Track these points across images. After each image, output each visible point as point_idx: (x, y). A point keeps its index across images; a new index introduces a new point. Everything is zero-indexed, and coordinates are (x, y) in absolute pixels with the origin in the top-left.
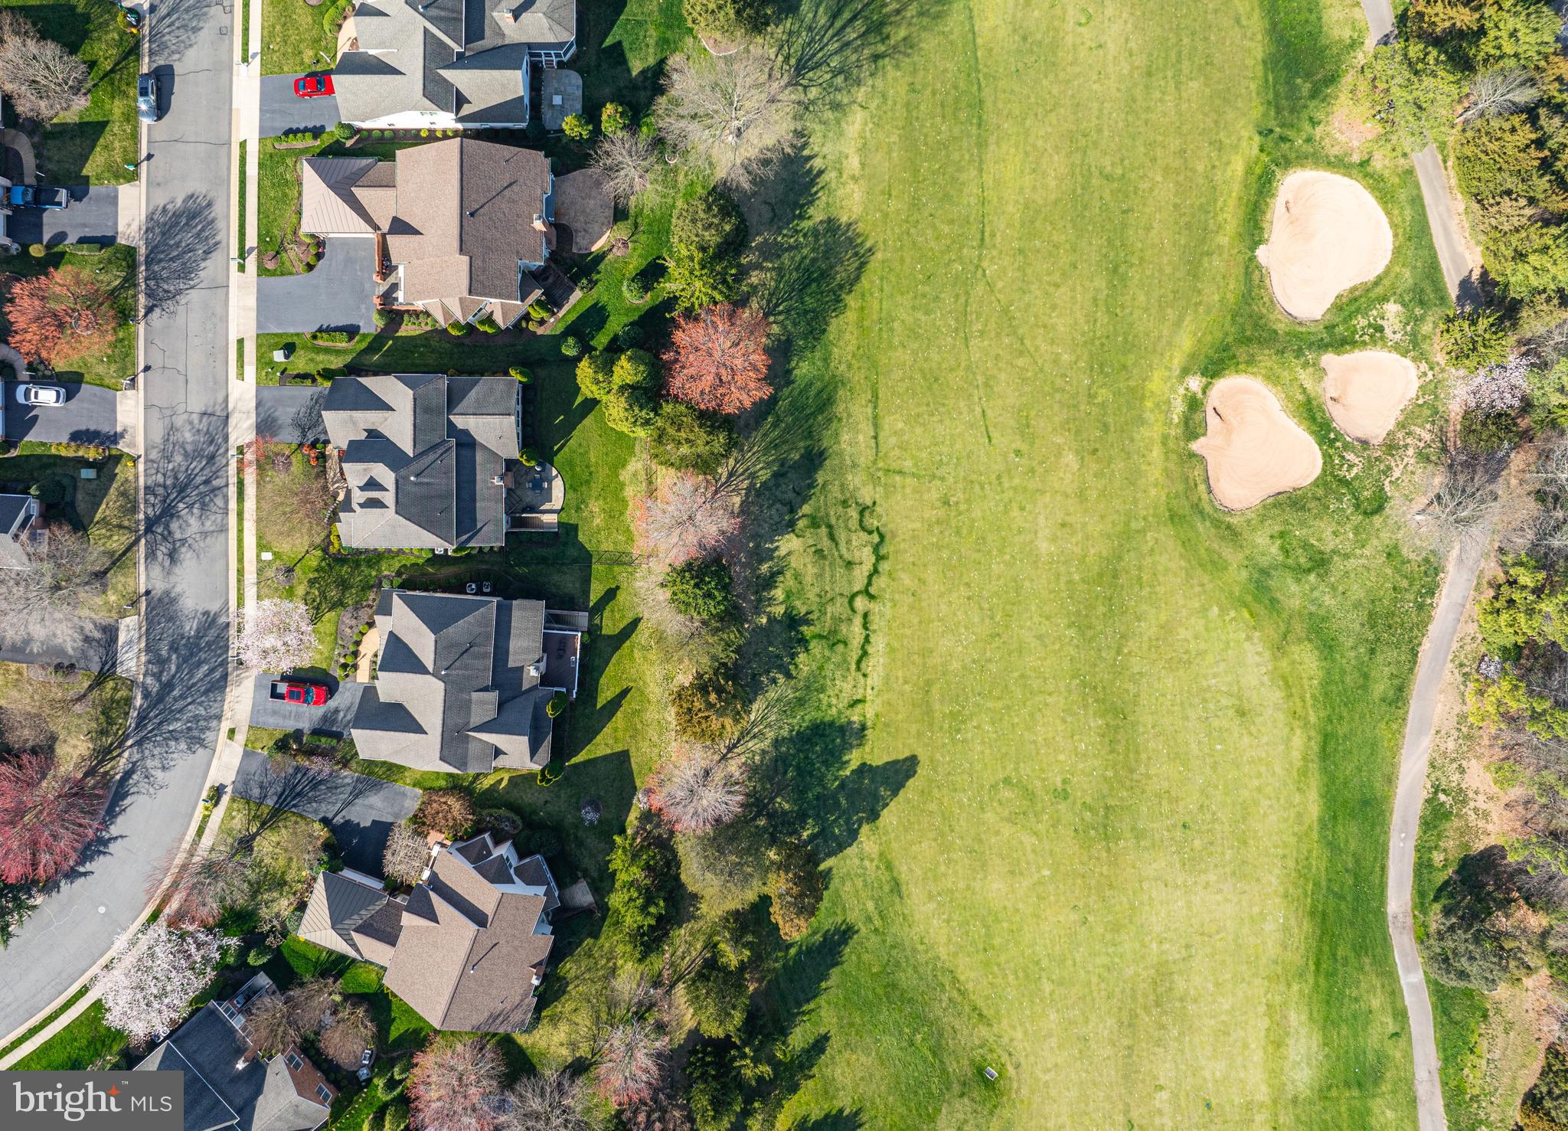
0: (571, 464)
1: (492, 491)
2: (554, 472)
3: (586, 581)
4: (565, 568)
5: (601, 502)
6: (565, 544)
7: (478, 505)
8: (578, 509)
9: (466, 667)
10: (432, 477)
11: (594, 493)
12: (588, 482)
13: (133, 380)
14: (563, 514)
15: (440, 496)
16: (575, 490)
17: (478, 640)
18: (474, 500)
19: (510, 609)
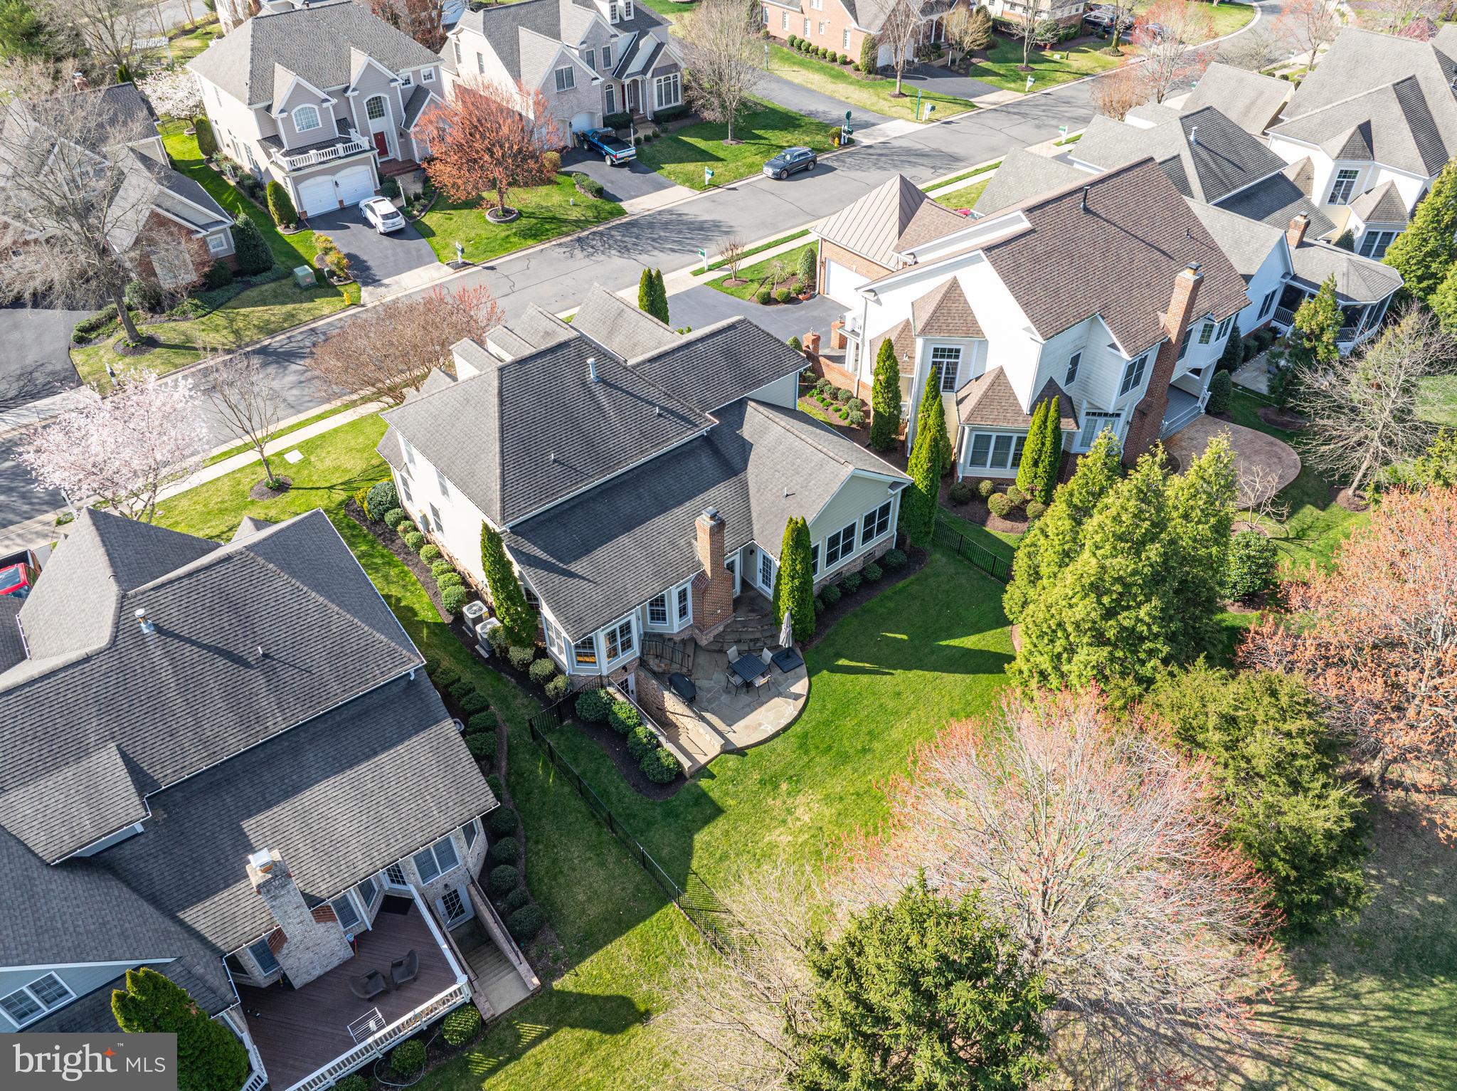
0: (846, 706)
1: (673, 555)
2: (801, 687)
3: (618, 924)
4: (612, 855)
5: (829, 812)
6: (670, 813)
7: (624, 540)
8: (771, 782)
9: (188, 683)
10: (619, 411)
11: (836, 786)
12: (844, 758)
13: (465, 264)
14: (732, 761)
15: (591, 445)
16: (803, 746)
17: (286, 674)
18: (629, 525)
19: (425, 722)
